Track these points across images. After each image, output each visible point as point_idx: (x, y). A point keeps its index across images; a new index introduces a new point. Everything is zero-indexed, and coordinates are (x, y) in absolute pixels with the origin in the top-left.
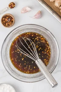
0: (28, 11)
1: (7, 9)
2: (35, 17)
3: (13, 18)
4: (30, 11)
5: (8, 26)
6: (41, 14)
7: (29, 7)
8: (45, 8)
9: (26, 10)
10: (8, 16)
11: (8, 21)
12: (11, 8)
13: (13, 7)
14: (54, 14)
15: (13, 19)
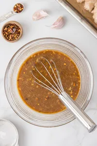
0: (43, 17)
1: (11, 13)
2: (55, 26)
3: (20, 27)
4: (46, 17)
5: (13, 39)
6: (63, 21)
7: (44, 11)
8: (70, 12)
9: (40, 16)
10: (13, 25)
11: (12, 32)
12: (17, 12)
13: (20, 12)
14: (83, 21)
15: (20, 29)
